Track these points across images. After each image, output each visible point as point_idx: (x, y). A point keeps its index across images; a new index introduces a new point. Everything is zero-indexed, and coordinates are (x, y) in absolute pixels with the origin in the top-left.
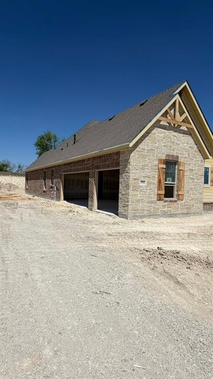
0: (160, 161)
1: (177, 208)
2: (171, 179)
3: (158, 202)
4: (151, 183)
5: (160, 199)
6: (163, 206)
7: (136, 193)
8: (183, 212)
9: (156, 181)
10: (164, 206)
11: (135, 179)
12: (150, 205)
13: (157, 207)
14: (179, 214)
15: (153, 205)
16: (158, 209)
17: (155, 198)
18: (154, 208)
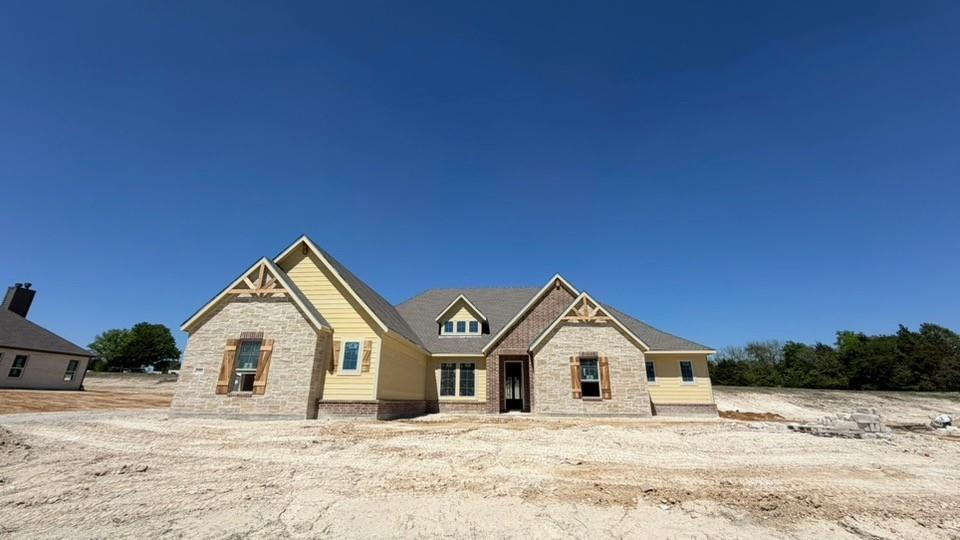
0: (230, 343)
1: (251, 407)
2: (251, 364)
3: (217, 396)
4: (210, 371)
5: (219, 392)
6: (225, 401)
7: (186, 384)
8: (263, 412)
10: (227, 403)
11: (188, 367)
12: (203, 400)
13: (214, 403)
14: (254, 415)
15: (208, 401)
16: (216, 406)
17: (212, 390)
18: (209, 404)
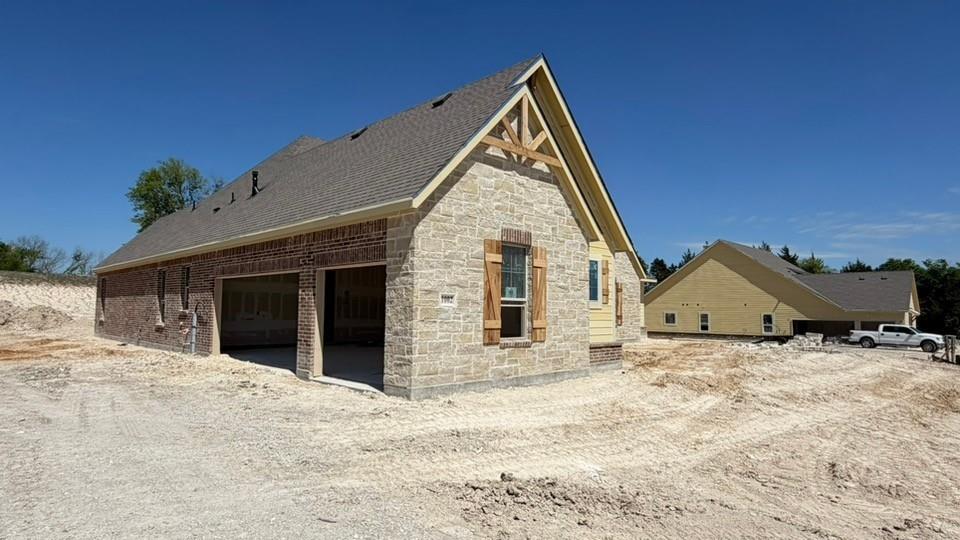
0: (489, 245)
1: (531, 363)
2: (515, 289)
3: (486, 348)
4: (467, 301)
5: (490, 342)
6: (498, 358)
7: (430, 328)
8: (547, 371)
9: (480, 295)
10: (501, 359)
11: (429, 292)
12: (465, 357)
13: (483, 361)
14: (538, 376)
15: (474, 357)
16: (486, 367)
17: (478, 338)
18: (477, 365)
